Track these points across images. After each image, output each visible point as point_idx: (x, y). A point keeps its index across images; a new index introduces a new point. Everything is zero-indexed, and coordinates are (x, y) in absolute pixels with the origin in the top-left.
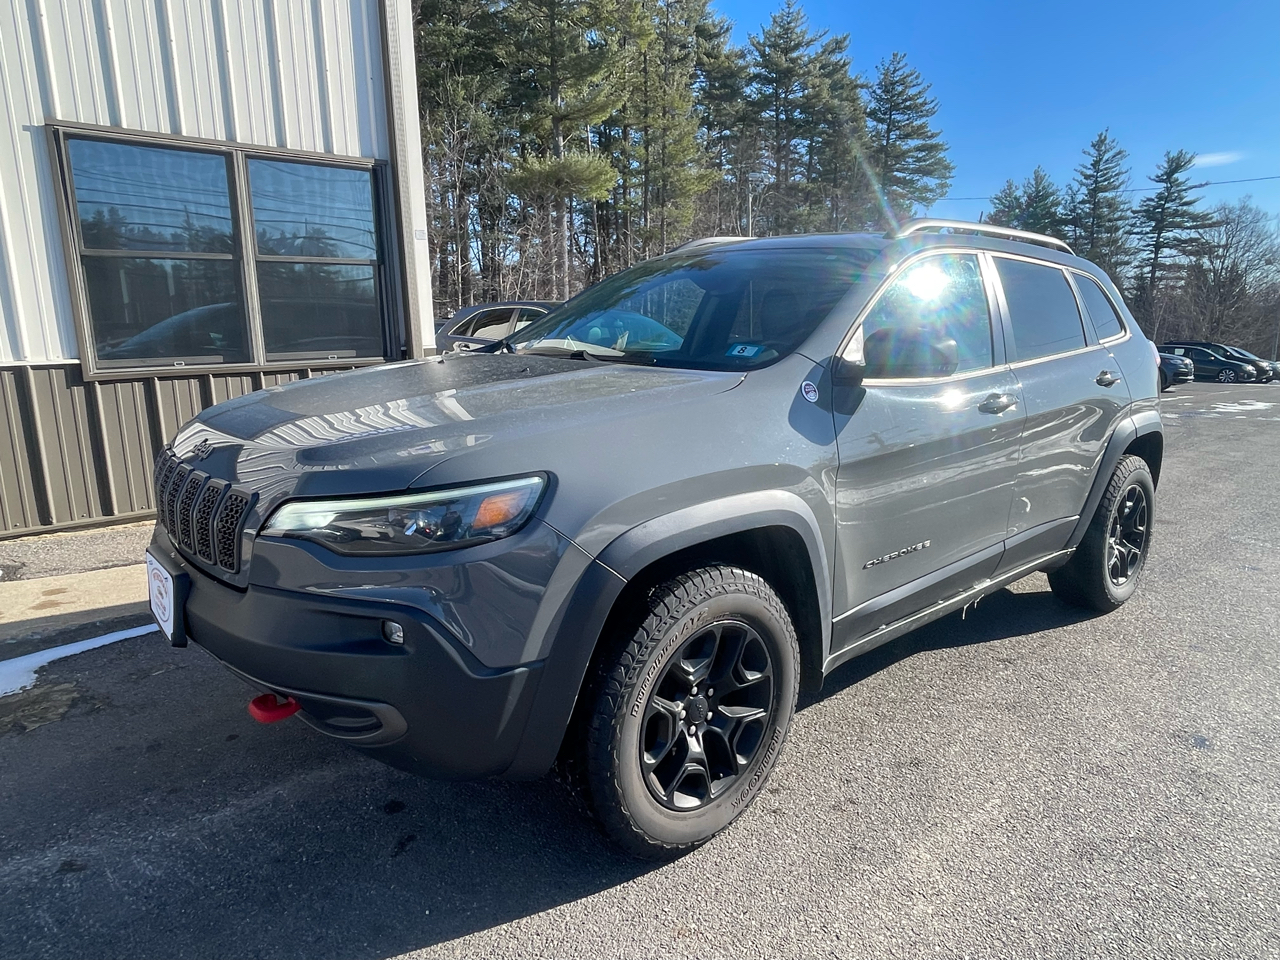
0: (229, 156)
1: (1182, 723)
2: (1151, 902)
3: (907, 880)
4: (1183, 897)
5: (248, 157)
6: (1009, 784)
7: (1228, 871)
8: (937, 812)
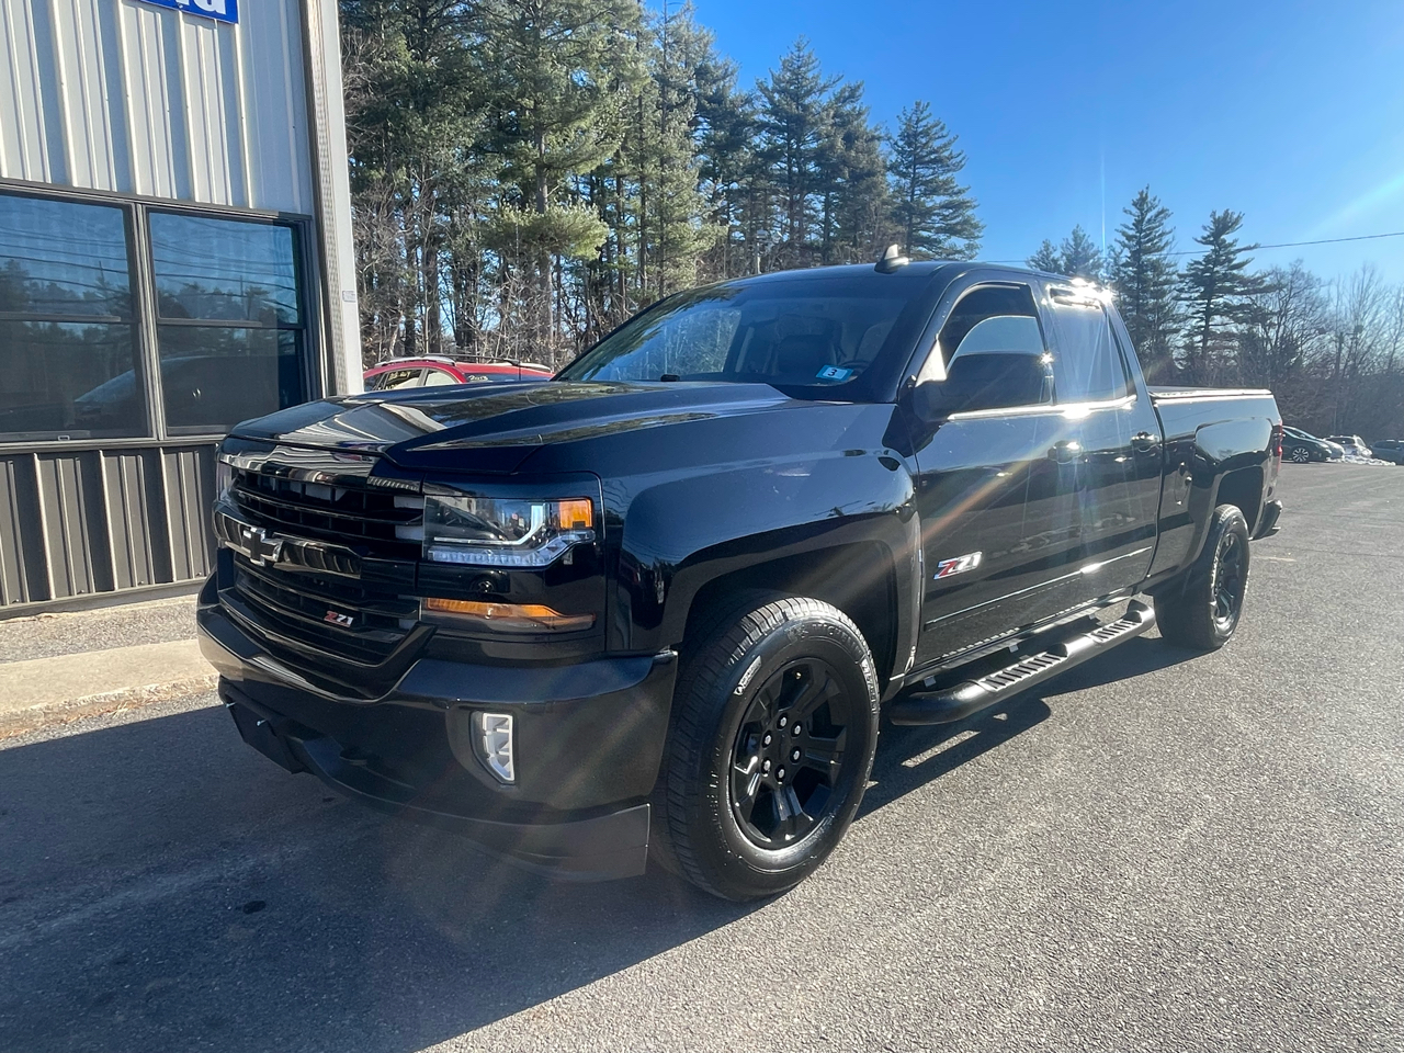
0: (127, 209)
1: (1109, 804)
2: (1023, 971)
3: (784, 958)
4: (1057, 966)
5: (149, 210)
6: (913, 865)
7: (1109, 940)
8: (832, 894)
